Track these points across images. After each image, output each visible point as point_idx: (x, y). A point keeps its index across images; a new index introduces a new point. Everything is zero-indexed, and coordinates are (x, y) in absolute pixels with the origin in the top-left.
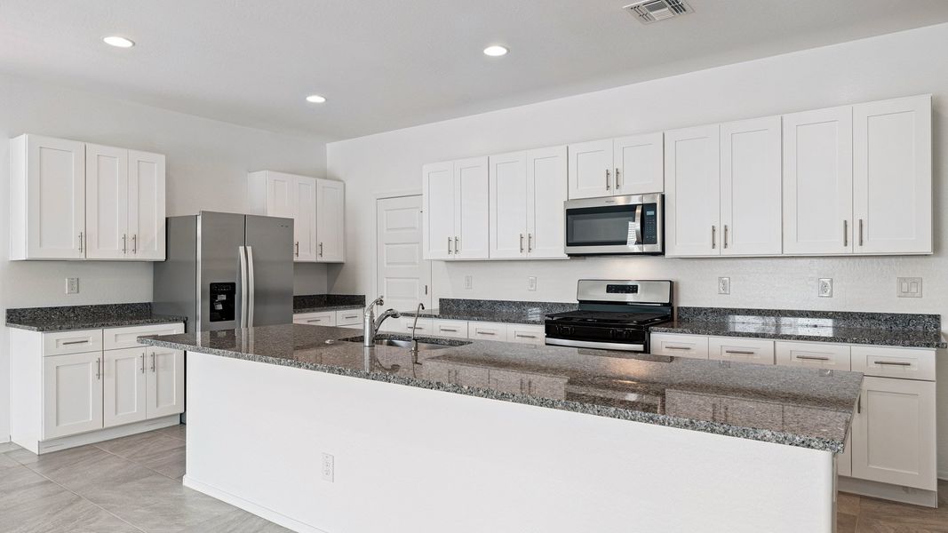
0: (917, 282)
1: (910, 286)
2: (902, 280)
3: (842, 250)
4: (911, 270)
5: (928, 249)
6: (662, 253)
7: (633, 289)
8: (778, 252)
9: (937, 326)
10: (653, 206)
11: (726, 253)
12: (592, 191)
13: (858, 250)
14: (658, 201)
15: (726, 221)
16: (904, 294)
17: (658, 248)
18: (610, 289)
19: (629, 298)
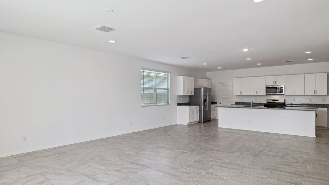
0: (325, 99)
1: (324, 100)
2: (323, 99)
3: (314, 95)
4: (324, 98)
5: (326, 94)
6: (284, 95)
7: (278, 100)
8: (304, 95)
9: (328, 106)
10: (282, 87)
11: (295, 95)
13: (316, 95)
14: (283, 86)
15: (295, 90)
16: (323, 101)
17: (283, 94)
18: (273, 100)
19: (277, 102)
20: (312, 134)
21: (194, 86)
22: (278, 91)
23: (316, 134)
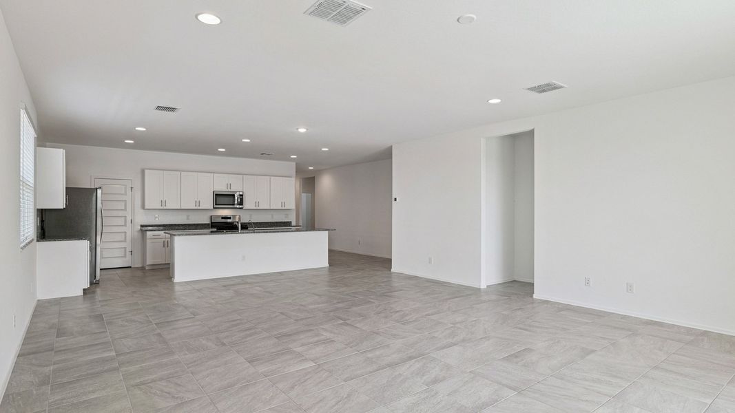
6: (243, 208)
7: (230, 218)
11: (258, 208)
12: (222, 188)
15: (258, 200)
18: (223, 218)
19: (229, 220)
20: (324, 262)
21: (67, 184)
22: (236, 202)
23: (329, 263)
